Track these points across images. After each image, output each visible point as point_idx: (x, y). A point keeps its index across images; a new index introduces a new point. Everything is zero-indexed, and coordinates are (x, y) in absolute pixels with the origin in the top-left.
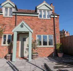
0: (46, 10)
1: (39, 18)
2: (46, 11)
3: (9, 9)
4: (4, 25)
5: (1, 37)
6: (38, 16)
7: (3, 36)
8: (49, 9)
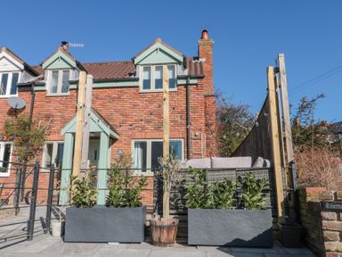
0: (165, 64)
1: (141, 90)
2: (165, 67)
3: (61, 73)
4: (48, 117)
5: (42, 150)
6: (138, 87)
7: (45, 147)
8: (173, 61)
